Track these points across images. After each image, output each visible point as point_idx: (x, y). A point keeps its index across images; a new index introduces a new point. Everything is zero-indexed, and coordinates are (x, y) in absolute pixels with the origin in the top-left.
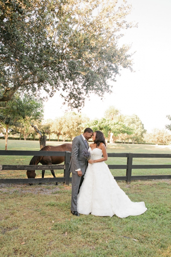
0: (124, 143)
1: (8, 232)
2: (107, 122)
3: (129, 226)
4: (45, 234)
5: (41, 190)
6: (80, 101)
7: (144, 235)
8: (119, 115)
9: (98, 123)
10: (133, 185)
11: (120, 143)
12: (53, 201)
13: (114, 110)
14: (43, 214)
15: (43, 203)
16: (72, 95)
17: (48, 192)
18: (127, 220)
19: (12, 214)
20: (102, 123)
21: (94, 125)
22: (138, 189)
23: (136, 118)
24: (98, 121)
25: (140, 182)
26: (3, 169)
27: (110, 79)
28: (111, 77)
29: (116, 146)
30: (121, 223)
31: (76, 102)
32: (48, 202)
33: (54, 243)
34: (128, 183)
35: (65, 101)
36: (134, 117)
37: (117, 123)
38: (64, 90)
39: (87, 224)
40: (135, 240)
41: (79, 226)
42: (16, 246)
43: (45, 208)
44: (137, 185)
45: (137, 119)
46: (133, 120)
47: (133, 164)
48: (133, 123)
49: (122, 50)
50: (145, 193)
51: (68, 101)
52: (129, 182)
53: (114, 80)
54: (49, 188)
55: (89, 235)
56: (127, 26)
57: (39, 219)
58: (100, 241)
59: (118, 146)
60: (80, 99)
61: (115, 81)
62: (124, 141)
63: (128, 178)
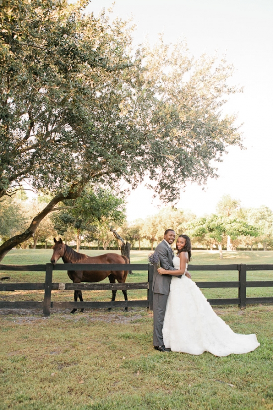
0: (250, 249)
1: (65, 368)
2: (220, 219)
3: (227, 366)
4: (110, 373)
5: (116, 317)
6: (174, 192)
7: (247, 379)
8: (238, 208)
9: (207, 221)
10: (250, 311)
11: (246, 249)
12: (128, 332)
13: (230, 201)
14: (113, 348)
15: (115, 334)
16: (163, 186)
17: (126, 321)
18: (226, 359)
19: (74, 347)
20: (212, 221)
21: (201, 224)
22: (256, 317)
23: (267, 211)
24: (207, 219)
25: (261, 307)
26: (66, 289)
27: (213, 160)
28: (214, 157)
29: (236, 255)
30: (217, 363)
31: (169, 193)
32: (122, 333)
33: (120, 384)
34: (242, 308)
35: (155, 193)
36: (263, 210)
37: (235, 221)
38: (151, 178)
39: (169, 362)
40: (232, 385)
41: (157, 365)
42: (71, 385)
43: (117, 340)
44: (255, 311)
45: (269, 213)
46: (263, 214)
47: (247, 281)
48: (263, 218)
49: (225, 122)
50: (265, 323)
51: (159, 193)
52: (244, 308)
53: (218, 160)
54: (127, 316)
55: (168, 376)
56: (229, 91)
57: (106, 354)
58: (181, 384)
59: (239, 254)
60: (174, 189)
61: (221, 161)
62: (250, 247)
63: (242, 301)
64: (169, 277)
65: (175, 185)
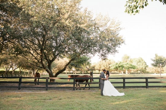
0: (135, 73)
6: (106, 57)
8: (130, 59)
11: (134, 73)
13: (127, 56)
16: (102, 55)
20: (120, 64)
21: (116, 65)
23: (141, 59)
24: (118, 63)
27: (117, 47)
31: (104, 58)
35: (100, 57)
37: (127, 64)
38: (99, 53)
43: (93, 94)
47: (125, 82)
48: (140, 62)
52: (125, 89)
59: (130, 75)
60: (105, 56)
62: (135, 72)
63: (124, 87)
64: (104, 80)
65: (106, 55)
